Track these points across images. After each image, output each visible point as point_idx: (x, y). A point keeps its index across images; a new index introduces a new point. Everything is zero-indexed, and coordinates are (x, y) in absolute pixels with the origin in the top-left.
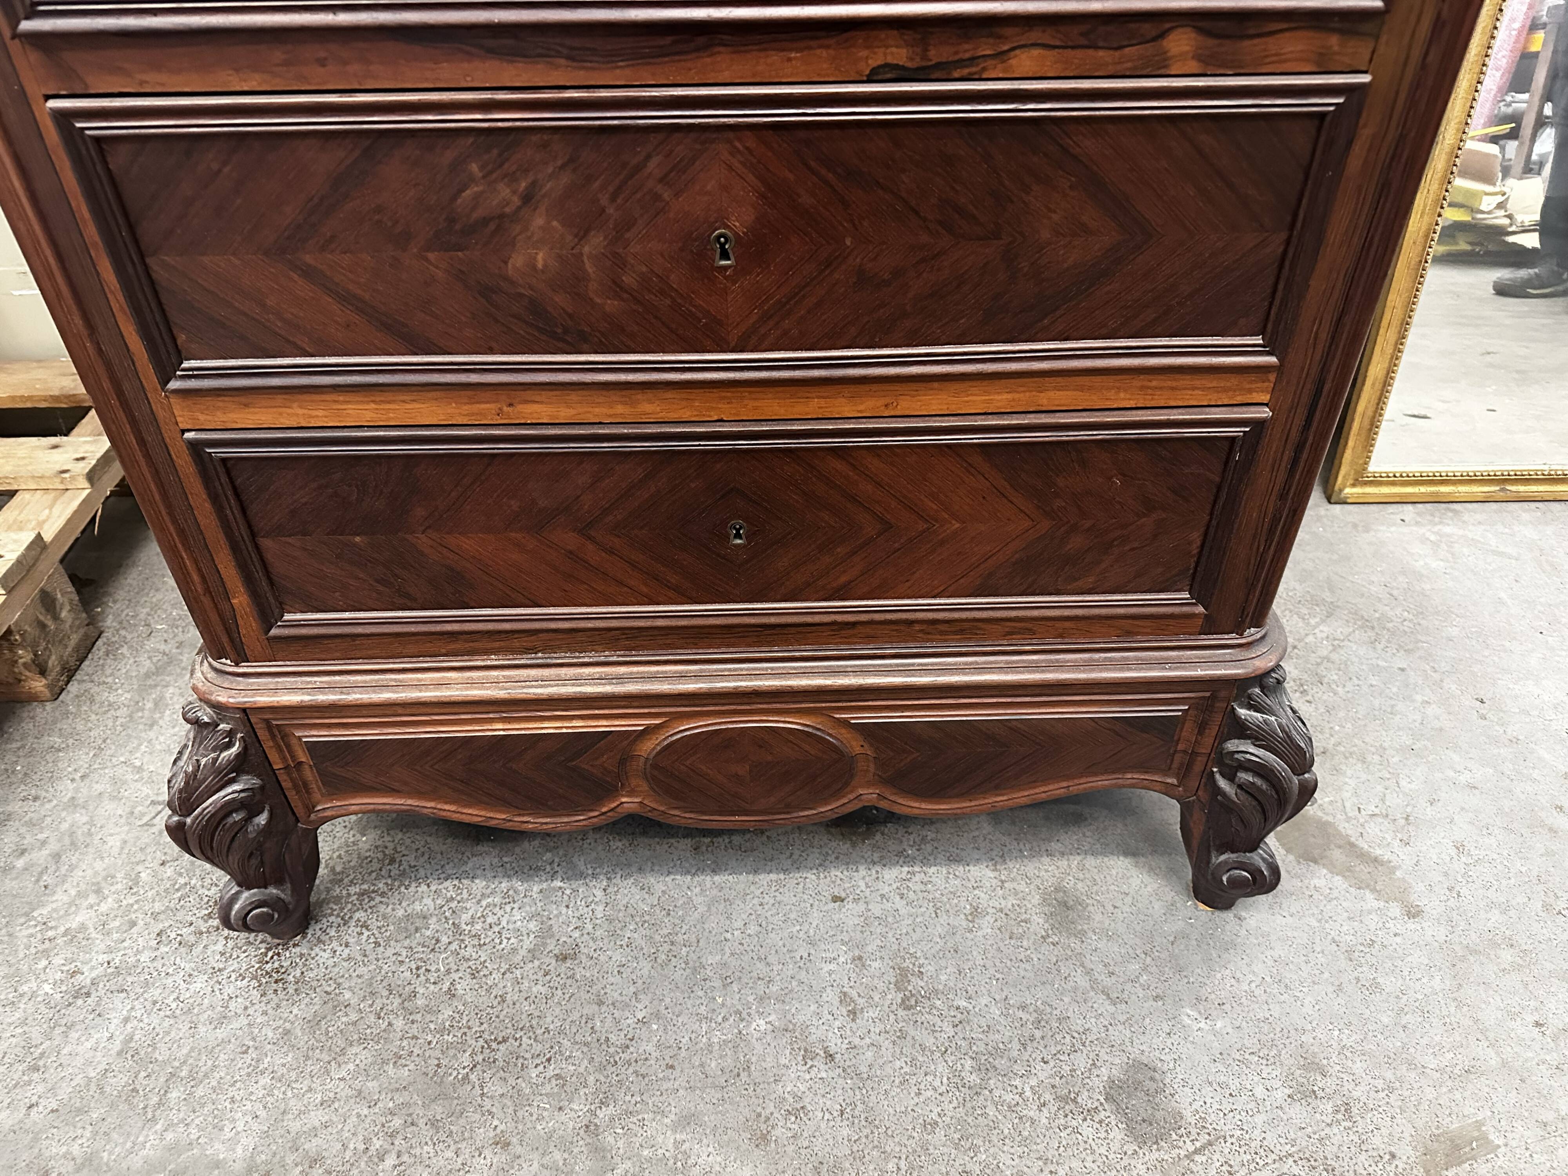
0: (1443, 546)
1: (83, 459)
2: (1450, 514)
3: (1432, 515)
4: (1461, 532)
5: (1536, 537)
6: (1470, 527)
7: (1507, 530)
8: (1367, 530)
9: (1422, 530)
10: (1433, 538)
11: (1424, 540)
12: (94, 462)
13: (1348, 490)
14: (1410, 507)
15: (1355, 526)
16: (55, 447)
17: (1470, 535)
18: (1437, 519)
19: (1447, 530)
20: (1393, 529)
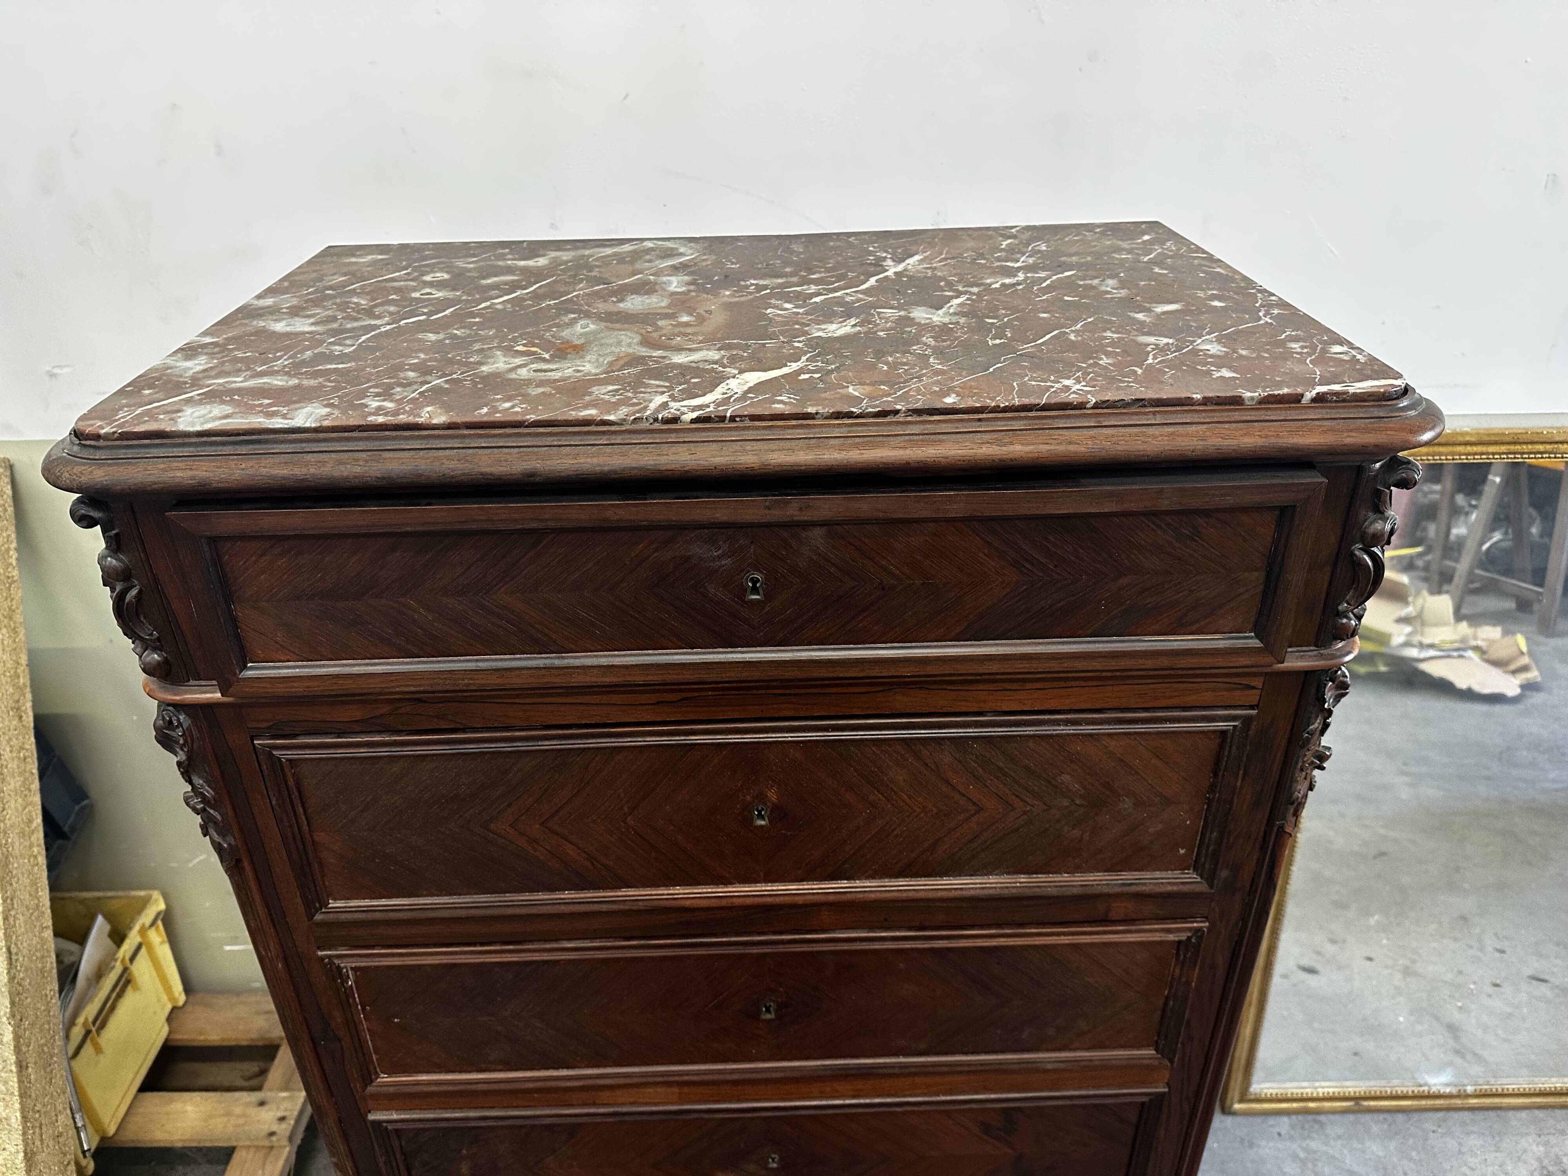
0: (1310, 1165)
1: (282, 1119)
2: (1317, 1127)
3: (1303, 1128)
4: (1324, 1148)
5: (1381, 1154)
6: (1332, 1143)
7: (1360, 1146)
8: (1251, 1145)
9: (1294, 1146)
10: (1302, 1155)
11: (1295, 1157)
12: (292, 1122)
13: (1237, 1106)
14: (1285, 1119)
15: (1242, 1140)
16: (262, 1104)
17: (1331, 1152)
18: (1306, 1133)
19: (1313, 1145)
20: (1271, 1144)
